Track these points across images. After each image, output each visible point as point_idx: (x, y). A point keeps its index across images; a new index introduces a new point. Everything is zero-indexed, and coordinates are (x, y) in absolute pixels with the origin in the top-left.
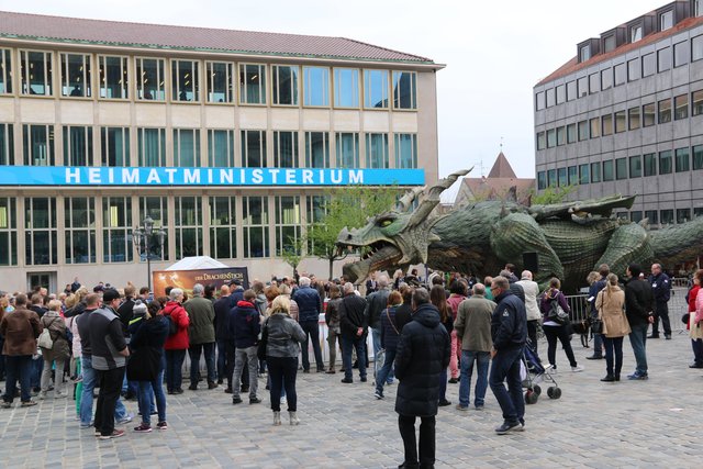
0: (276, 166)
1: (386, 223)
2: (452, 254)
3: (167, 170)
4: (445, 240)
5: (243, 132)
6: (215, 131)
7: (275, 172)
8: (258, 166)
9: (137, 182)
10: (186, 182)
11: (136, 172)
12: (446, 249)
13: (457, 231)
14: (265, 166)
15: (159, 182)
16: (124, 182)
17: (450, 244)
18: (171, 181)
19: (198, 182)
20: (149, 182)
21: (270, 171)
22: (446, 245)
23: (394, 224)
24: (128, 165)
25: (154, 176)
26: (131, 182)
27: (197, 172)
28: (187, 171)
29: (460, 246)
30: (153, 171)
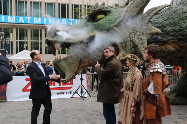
0: (72, 18)
1: (99, 17)
2: (170, 48)
3: (27, 18)
4: (164, 34)
5: (59, 4)
6: (48, 3)
7: (71, 20)
8: (65, 18)
9: (14, 22)
10: (35, 23)
11: (14, 18)
12: (164, 43)
13: (175, 24)
14: (68, 18)
15: (23, 22)
16: (9, 21)
17: (168, 38)
18: (29, 22)
19: (40, 23)
20: (19, 22)
21: (70, 20)
22: (164, 39)
23: (108, 17)
24: (11, 14)
25: (21, 20)
26: (12, 22)
27: (39, 19)
28: (35, 19)
29: (179, 39)
30: (21, 18)
